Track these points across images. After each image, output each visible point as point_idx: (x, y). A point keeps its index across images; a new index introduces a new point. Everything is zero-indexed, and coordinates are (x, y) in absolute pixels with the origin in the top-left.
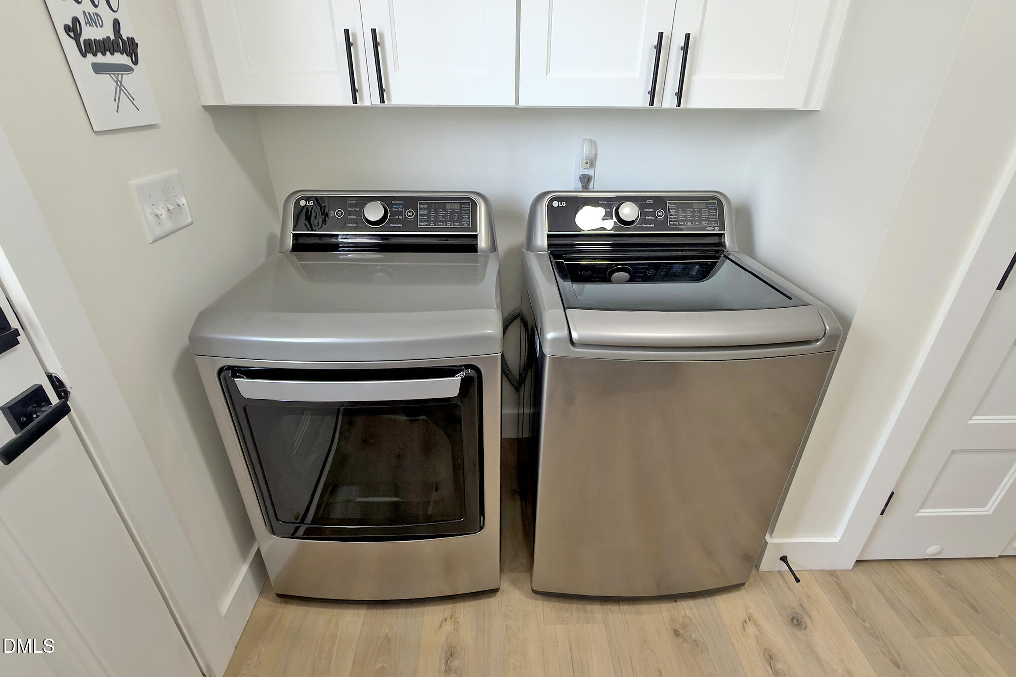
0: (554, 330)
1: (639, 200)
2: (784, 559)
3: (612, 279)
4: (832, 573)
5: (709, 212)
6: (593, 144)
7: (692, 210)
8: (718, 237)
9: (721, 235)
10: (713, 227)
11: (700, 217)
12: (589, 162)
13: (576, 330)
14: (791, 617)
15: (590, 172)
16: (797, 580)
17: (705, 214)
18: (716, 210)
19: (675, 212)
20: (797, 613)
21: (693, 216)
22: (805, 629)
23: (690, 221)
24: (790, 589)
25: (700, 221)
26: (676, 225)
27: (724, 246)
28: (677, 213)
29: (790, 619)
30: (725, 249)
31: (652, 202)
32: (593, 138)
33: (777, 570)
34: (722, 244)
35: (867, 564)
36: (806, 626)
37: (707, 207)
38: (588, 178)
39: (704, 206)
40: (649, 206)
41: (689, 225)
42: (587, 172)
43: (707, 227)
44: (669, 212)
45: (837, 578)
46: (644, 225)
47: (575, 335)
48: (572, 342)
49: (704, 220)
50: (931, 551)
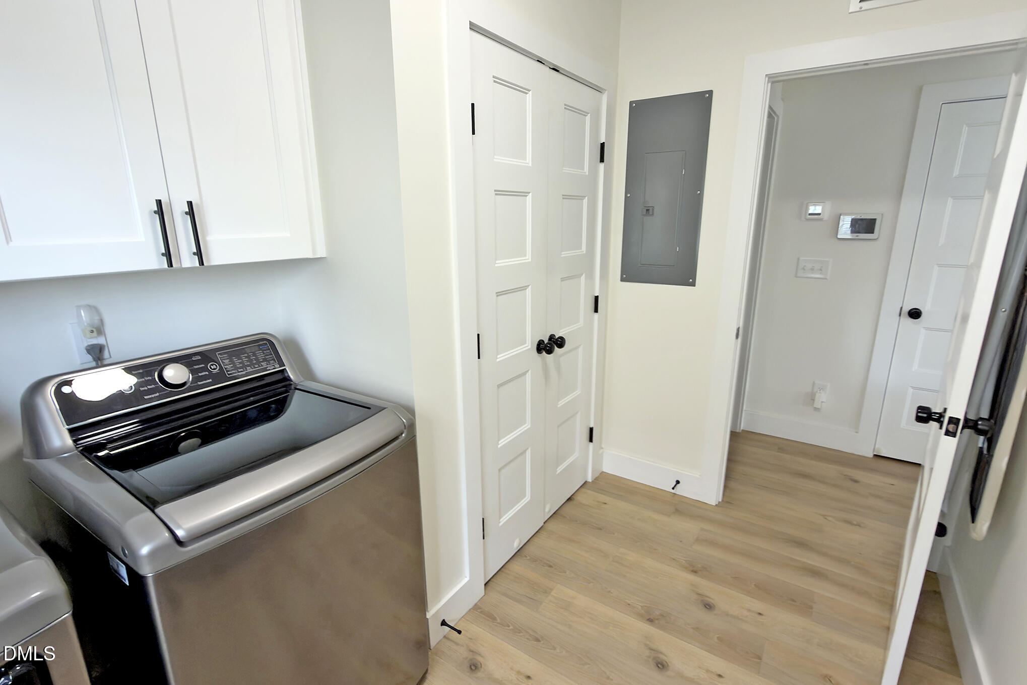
0: (146, 542)
1: (184, 359)
2: (444, 623)
3: (179, 451)
4: (476, 607)
5: (264, 353)
6: (93, 309)
7: (246, 355)
8: (280, 374)
9: (283, 371)
10: (273, 366)
11: (257, 359)
12: (94, 330)
13: (179, 527)
14: (469, 666)
15: (101, 341)
16: (459, 632)
17: (261, 356)
18: (269, 349)
19: (229, 361)
20: (471, 660)
21: (251, 361)
22: (481, 667)
23: (248, 366)
24: (457, 644)
25: (258, 363)
26: (236, 373)
27: (290, 380)
28: (232, 362)
29: (469, 668)
30: (292, 382)
31: (200, 358)
32: (91, 302)
33: (442, 637)
34: (287, 379)
35: (490, 582)
36: (481, 664)
37: (261, 349)
38: (99, 348)
39: (257, 348)
40: (198, 362)
41: (249, 369)
42: (94, 341)
43: (267, 367)
44: (223, 362)
45: (480, 609)
46: (199, 383)
47: (180, 533)
48: (179, 542)
49: (262, 362)
50: (516, 545)
